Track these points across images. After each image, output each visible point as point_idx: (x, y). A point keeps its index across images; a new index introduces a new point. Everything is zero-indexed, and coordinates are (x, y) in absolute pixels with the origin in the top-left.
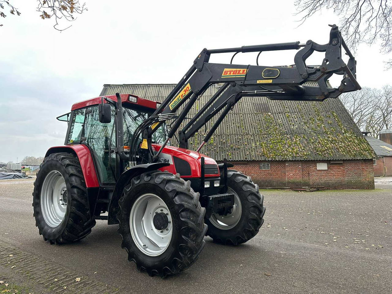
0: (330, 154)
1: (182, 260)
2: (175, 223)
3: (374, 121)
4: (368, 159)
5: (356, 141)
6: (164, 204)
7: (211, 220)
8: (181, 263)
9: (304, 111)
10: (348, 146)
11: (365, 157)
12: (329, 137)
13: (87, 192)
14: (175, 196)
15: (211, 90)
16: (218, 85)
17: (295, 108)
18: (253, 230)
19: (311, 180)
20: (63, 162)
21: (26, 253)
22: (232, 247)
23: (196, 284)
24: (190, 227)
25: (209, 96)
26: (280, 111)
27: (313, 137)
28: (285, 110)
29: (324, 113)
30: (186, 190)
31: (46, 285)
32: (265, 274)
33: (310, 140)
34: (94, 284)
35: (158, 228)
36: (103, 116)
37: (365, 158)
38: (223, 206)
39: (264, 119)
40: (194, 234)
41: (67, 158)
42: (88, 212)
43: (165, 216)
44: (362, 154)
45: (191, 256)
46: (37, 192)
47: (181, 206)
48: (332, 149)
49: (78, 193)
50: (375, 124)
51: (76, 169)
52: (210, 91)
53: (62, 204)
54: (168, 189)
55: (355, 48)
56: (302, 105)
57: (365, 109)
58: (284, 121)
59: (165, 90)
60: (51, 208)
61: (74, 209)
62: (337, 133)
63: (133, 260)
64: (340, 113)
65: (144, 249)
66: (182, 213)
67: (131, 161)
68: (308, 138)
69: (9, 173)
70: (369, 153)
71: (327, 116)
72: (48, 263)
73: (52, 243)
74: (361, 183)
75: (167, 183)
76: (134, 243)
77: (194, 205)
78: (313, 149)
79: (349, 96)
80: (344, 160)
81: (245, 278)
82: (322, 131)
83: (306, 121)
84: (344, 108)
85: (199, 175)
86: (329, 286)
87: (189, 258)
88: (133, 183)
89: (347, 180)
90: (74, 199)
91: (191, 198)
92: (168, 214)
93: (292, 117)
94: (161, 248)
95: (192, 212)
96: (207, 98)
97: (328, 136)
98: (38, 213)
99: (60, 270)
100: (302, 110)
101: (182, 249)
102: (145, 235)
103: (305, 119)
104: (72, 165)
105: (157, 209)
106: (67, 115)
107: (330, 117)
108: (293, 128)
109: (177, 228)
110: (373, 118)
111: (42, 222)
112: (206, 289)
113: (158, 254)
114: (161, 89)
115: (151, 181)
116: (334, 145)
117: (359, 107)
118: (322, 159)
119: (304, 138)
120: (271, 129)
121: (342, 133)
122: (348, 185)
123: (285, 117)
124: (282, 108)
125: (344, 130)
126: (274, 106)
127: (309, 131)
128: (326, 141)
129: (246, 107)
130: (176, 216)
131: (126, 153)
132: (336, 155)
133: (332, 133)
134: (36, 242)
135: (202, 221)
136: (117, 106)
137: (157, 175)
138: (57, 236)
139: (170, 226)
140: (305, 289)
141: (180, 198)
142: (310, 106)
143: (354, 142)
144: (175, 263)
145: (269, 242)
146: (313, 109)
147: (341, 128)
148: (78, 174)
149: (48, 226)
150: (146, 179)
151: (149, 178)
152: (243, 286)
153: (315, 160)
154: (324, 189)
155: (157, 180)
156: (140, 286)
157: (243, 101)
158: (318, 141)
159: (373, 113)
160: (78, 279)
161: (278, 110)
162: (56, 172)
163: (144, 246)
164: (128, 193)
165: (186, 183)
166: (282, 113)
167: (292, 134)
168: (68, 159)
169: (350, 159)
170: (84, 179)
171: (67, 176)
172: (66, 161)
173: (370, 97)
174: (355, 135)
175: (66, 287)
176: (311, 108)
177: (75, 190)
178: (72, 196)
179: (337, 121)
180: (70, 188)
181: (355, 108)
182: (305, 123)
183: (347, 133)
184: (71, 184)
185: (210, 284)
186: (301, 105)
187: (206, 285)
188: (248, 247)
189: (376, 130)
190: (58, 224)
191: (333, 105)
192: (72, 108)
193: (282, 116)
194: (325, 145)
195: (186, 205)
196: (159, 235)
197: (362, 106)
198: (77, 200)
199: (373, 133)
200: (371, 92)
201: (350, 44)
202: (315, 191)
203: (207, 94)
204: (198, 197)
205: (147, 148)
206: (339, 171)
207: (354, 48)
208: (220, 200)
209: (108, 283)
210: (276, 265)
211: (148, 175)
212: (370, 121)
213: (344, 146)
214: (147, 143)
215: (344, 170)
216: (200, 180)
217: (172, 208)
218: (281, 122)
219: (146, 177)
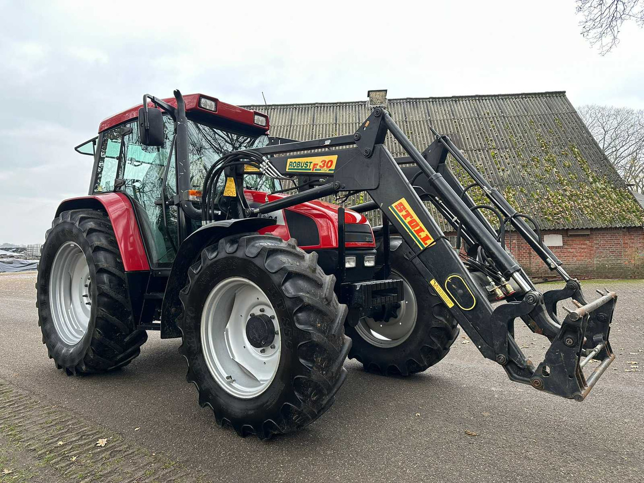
0: (568, 220)
1: (299, 406)
2: (287, 334)
3: (637, 167)
4: (635, 227)
5: (614, 196)
6: (264, 298)
7: (360, 329)
8: (300, 413)
9: (521, 146)
10: (600, 204)
11: (630, 223)
12: (565, 190)
13: (126, 281)
14: (285, 281)
15: (359, 113)
16: (370, 104)
17: (507, 140)
18: (439, 349)
19: (534, 264)
20: (82, 225)
21: (20, 391)
22: (398, 380)
23: (329, 452)
24: (315, 341)
25: (356, 124)
26: (480, 145)
27: (538, 191)
28: (489, 144)
29: (556, 149)
30: (308, 270)
31: (40, 452)
32: (466, 433)
33: (532, 195)
34: (131, 451)
35: (255, 343)
36: (147, 130)
37: (629, 225)
38: (382, 303)
39: (451, 162)
40: (325, 356)
41: (89, 218)
42: (130, 318)
43: (269, 320)
44: (624, 219)
45: (318, 399)
46: (43, 282)
47: (298, 299)
48: (571, 210)
49: (110, 283)
50: (640, 172)
51: (107, 238)
52: (357, 114)
53: (87, 304)
54: (272, 268)
55: (615, 29)
56: (518, 135)
57: (623, 146)
58: (488, 163)
59: (280, 114)
60: (69, 310)
61: (103, 311)
62: (581, 182)
63: (207, 405)
64: (585, 148)
65: (229, 384)
66: (300, 315)
67: (206, 220)
68: (529, 191)
69: (31, 261)
70: (636, 215)
71: (562, 154)
72: (54, 410)
73: (69, 373)
74: (622, 268)
75: (270, 255)
76: (209, 372)
77: (323, 299)
78: (537, 210)
79: (596, 125)
80: (591, 229)
81: (427, 441)
82: (554, 179)
83: (525, 162)
84: (593, 139)
85: (334, 244)
86: (599, 457)
87: (314, 402)
88: (206, 258)
89: (596, 264)
90: (102, 294)
91: (319, 285)
92: (273, 317)
93: (501, 157)
94: (261, 382)
95: (319, 312)
96: (353, 127)
97: (565, 188)
98: (45, 320)
99: (73, 424)
100: (518, 143)
101: (298, 385)
102: (232, 358)
103: (523, 160)
104: (100, 231)
105: (254, 307)
106: (92, 142)
107: (567, 154)
108: (502, 174)
109: (289, 343)
110: (636, 161)
111: (53, 336)
112: (349, 464)
113: (255, 394)
114: (274, 114)
115: (238, 252)
116: (574, 203)
117: (613, 143)
118: (554, 228)
119: (522, 192)
120: (464, 177)
121: (589, 182)
122: (599, 272)
123: (488, 157)
124: (484, 141)
125: (593, 177)
126: (470, 138)
127: (530, 180)
128: (560, 197)
129: (420, 141)
130: (287, 320)
131: (195, 204)
132: (578, 220)
133: (570, 182)
134: (43, 371)
135: (340, 329)
136: (177, 116)
137: (249, 241)
138: (77, 362)
139: (278, 341)
140: (551, 463)
141: (295, 286)
142: (532, 136)
143: (611, 198)
144: (287, 411)
145: (467, 370)
146: (537, 142)
147: (586, 174)
148: (110, 248)
149: (62, 342)
150: (229, 249)
151: (235, 246)
152: (422, 456)
153: (542, 229)
154: (556, 279)
155: (251, 251)
156: (218, 457)
157: (415, 131)
158: (546, 197)
159: (637, 154)
160: (102, 442)
161: (477, 144)
162: (73, 244)
163: (228, 378)
164: (197, 276)
165: (307, 256)
166: (483, 150)
167: (501, 186)
168: (91, 219)
169: (604, 226)
170: (121, 257)
171: (90, 250)
172: (89, 223)
173: (632, 126)
174: (612, 186)
175: (75, 458)
176: (534, 140)
177: (105, 277)
178: (99, 288)
179: (579, 161)
180: (95, 273)
181: (605, 146)
182: (523, 166)
183: (597, 183)
184: (96, 266)
185: (357, 453)
186: (516, 136)
187: (349, 455)
188: (429, 379)
189: (641, 183)
190: (79, 338)
191: (573, 134)
192: (101, 128)
193: (483, 155)
194: (559, 204)
195: (307, 298)
196: (257, 357)
197: (617, 142)
198: (108, 295)
199: (635, 188)
200: (634, 117)
201: (606, 22)
202: (540, 283)
203: (353, 120)
204: (331, 284)
205: (235, 196)
206: (583, 249)
207: (612, 30)
208: (376, 292)
209: (157, 450)
210: (486, 414)
211: (233, 242)
212: (631, 167)
213: (593, 205)
214: (233, 185)
215: (591, 246)
216: (337, 252)
217: (279, 306)
218: (482, 165)
219: (228, 245)
